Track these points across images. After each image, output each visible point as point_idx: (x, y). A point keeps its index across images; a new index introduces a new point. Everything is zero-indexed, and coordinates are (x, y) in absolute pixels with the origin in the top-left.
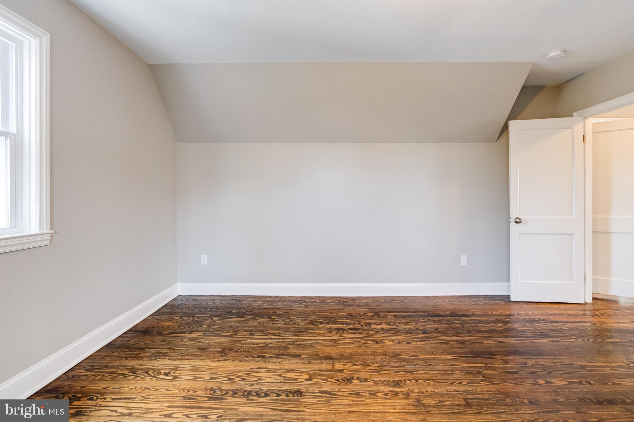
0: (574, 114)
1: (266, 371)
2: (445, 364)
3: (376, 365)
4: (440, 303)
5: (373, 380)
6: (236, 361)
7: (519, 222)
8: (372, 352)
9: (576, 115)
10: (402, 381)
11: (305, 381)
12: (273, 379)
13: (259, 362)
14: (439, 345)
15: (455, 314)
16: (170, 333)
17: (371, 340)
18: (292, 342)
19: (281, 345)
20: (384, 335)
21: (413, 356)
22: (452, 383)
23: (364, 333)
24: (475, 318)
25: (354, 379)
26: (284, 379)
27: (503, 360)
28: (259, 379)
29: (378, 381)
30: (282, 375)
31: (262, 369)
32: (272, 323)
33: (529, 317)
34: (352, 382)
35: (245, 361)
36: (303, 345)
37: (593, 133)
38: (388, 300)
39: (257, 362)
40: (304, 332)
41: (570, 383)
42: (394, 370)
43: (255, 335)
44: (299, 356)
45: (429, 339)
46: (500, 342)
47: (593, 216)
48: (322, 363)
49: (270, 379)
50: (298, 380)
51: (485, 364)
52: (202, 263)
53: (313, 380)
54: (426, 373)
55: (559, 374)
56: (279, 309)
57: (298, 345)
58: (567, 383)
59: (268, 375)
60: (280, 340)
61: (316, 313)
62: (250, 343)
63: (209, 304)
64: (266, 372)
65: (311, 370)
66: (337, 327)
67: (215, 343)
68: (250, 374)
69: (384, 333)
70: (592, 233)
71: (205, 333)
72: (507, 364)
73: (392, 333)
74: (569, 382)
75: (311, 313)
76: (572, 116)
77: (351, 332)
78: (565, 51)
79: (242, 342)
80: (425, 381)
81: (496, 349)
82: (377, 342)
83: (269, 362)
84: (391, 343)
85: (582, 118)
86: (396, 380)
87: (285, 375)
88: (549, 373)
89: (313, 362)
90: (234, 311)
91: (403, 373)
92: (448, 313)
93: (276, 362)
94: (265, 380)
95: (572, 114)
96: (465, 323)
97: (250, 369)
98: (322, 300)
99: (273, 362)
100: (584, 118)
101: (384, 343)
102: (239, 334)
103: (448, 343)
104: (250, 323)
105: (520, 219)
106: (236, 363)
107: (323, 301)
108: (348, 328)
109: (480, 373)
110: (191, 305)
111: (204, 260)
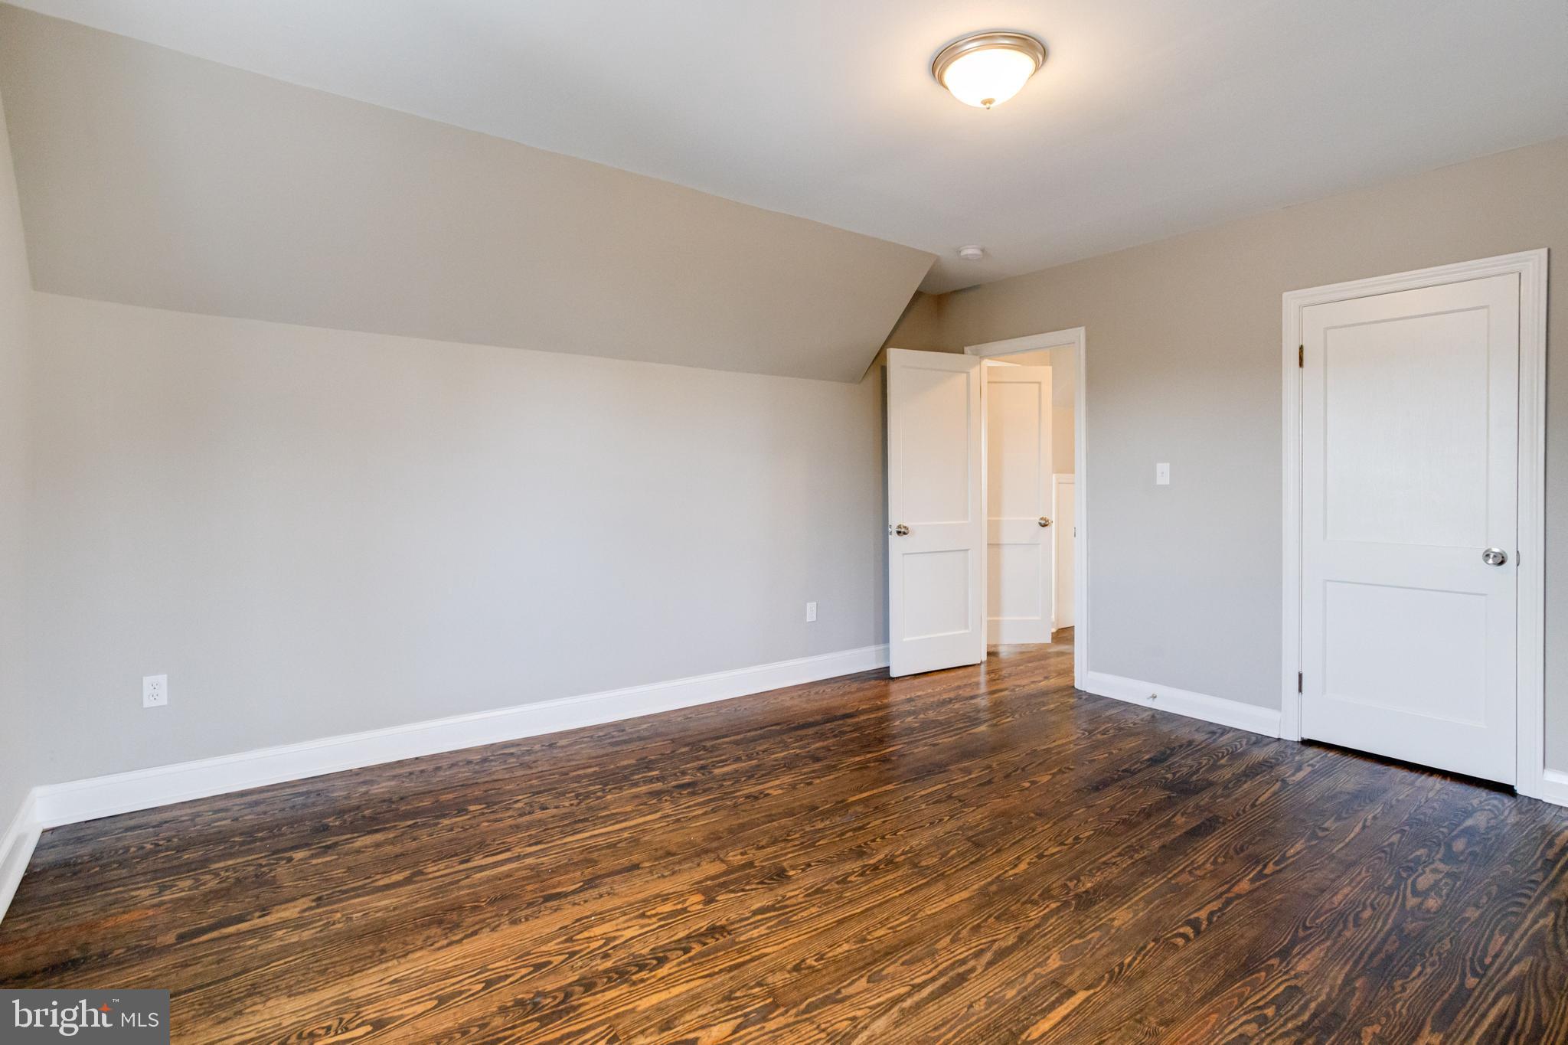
0: (967, 349)
1: (603, 919)
2: (897, 800)
3: (797, 835)
4: (787, 701)
5: (819, 861)
6: (502, 927)
7: (905, 533)
8: (766, 816)
9: (969, 352)
10: (862, 845)
11: (706, 905)
12: (637, 927)
13: (561, 909)
14: (856, 774)
15: (830, 717)
16: (181, 938)
17: (741, 797)
18: (584, 846)
19: (569, 860)
20: (753, 781)
21: (838, 802)
22: (931, 824)
23: (712, 788)
24: (868, 717)
25: (787, 871)
26: (660, 920)
27: (960, 769)
28: (608, 940)
29: (829, 859)
30: (649, 913)
31: (589, 920)
32: (488, 821)
33: (936, 699)
34: (790, 876)
35: (527, 920)
36: (619, 845)
37: (989, 382)
38: (690, 716)
39: (556, 910)
40: (590, 819)
41: (1054, 775)
42: (833, 833)
43: (476, 858)
44: (636, 866)
45: (832, 768)
46: (934, 745)
47: (990, 518)
48: (699, 865)
49: (630, 929)
50: (688, 909)
51: (946, 782)
52: (148, 703)
53: (718, 898)
54: (884, 822)
55: (1033, 768)
56: (462, 786)
57: (608, 847)
58: (1050, 777)
59: (617, 925)
60: (551, 851)
61: (567, 774)
62: (485, 879)
63: (213, 825)
64: (603, 921)
65: (693, 885)
66: (647, 791)
67: (386, 909)
68: (574, 938)
69: (749, 778)
70: (988, 548)
71: (319, 899)
72: (970, 774)
73: (763, 775)
74: (1050, 774)
75: (556, 776)
76: (963, 353)
77: (685, 792)
78: (983, 250)
79: (462, 883)
80: (895, 834)
81: (937, 757)
82: (756, 798)
83: (585, 901)
84: (780, 792)
85: (978, 357)
86: (853, 848)
87: (653, 912)
88: (1023, 769)
89: (680, 870)
90: (332, 822)
91: (850, 834)
92: (818, 718)
93: (601, 896)
94: (622, 936)
95: (963, 349)
96: (857, 728)
97: (560, 929)
98: (551, 742)
99: (595, 899)
100: (981, 358)
101: (768, 795)
102: (430, 870)
103: (868, 767)
104: (425, 838)
105: (905, 527)
106: (507, 930)
107: (551, 746)
108: (674, 787)
109: (950, 797)
110: (149, 846)
111: (156, 690)
